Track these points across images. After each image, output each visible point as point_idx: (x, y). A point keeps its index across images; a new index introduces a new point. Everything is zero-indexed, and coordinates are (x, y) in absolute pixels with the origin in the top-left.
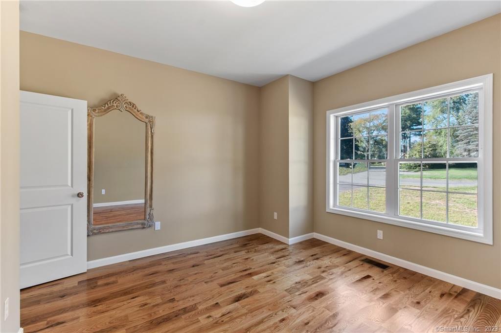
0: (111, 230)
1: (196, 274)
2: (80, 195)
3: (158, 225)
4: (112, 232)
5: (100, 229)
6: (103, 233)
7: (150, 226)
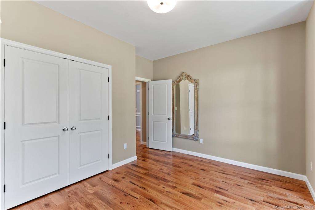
0: (181, 137)
1: (196, 173)
2: (169, 119)
3: (201, 141)
4: (181, 138)
5: (177, 135)
6: (178, 137)
7: (197, 140)
